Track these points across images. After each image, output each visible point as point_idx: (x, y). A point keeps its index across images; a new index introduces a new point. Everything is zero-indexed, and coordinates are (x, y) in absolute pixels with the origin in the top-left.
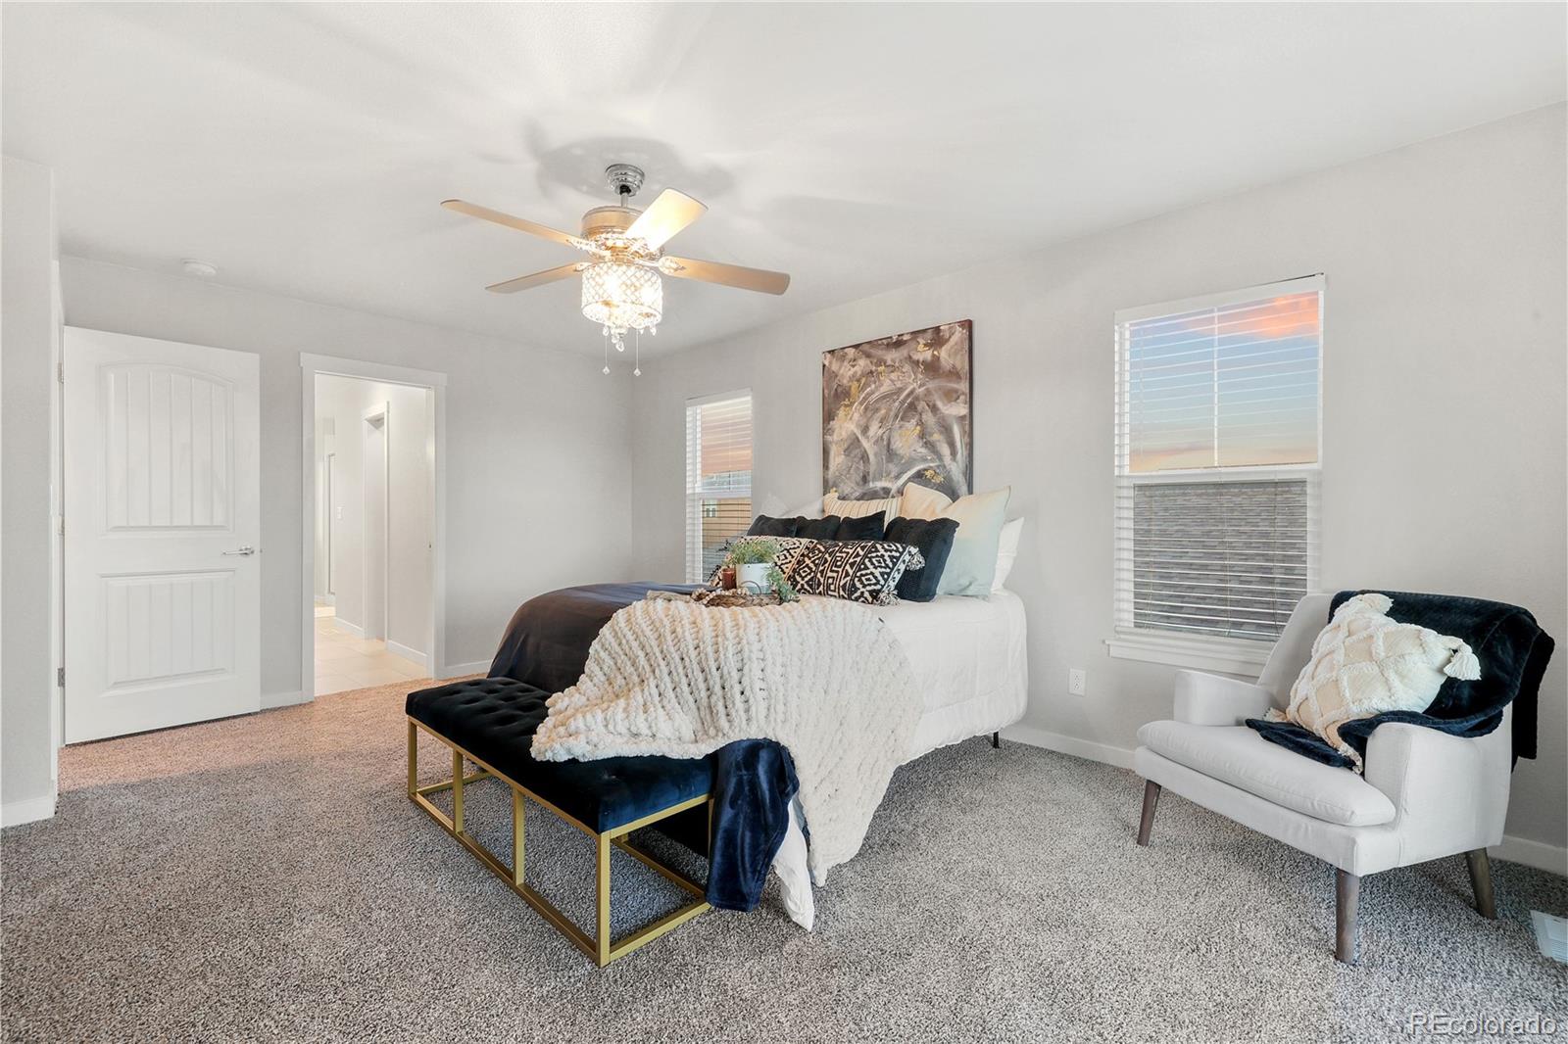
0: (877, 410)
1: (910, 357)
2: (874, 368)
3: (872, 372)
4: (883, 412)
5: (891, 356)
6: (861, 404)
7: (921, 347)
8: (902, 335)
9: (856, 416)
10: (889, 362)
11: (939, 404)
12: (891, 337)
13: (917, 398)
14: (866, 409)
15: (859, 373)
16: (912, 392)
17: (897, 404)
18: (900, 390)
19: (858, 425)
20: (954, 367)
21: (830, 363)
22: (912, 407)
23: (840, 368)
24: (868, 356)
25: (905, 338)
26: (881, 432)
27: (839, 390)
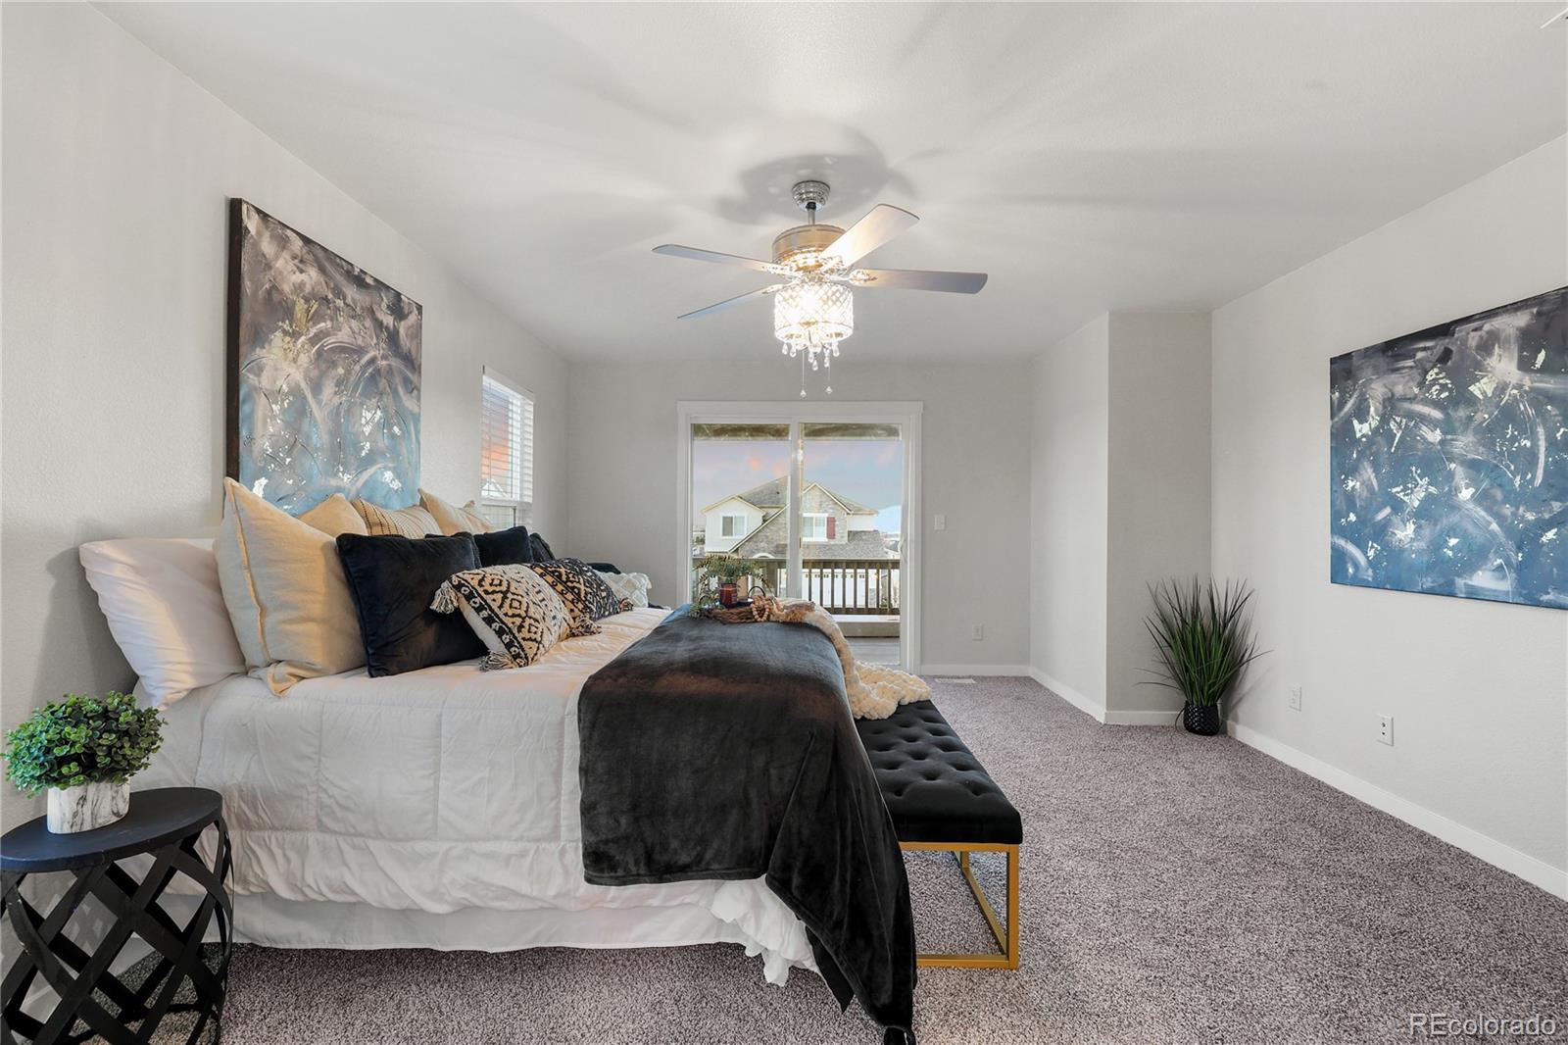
0: (333, 365)
1: (373, 312)
2: (330, 296)
3: (326, 299)
4: (341, 371)
5: (352, 292)
6: (313, 341)
7: (384, 305)
8: (365, 273)
9: (304, 359)
10: (349, 301)
11: (401, 390)
12: (352, 265)
13: (378, 371)
14: (319, 354)
15: (308, 288)
16: (373, 361)
17: (357, 368)
18: (360, 351)
19: (306, 377)
20: (410, 351)
21: (259, 233)
22: (373, 379)
23: (277, 258)
24: (322, 270)
25: (369, 281)
26: (336, 400)
27: (276, 297)
